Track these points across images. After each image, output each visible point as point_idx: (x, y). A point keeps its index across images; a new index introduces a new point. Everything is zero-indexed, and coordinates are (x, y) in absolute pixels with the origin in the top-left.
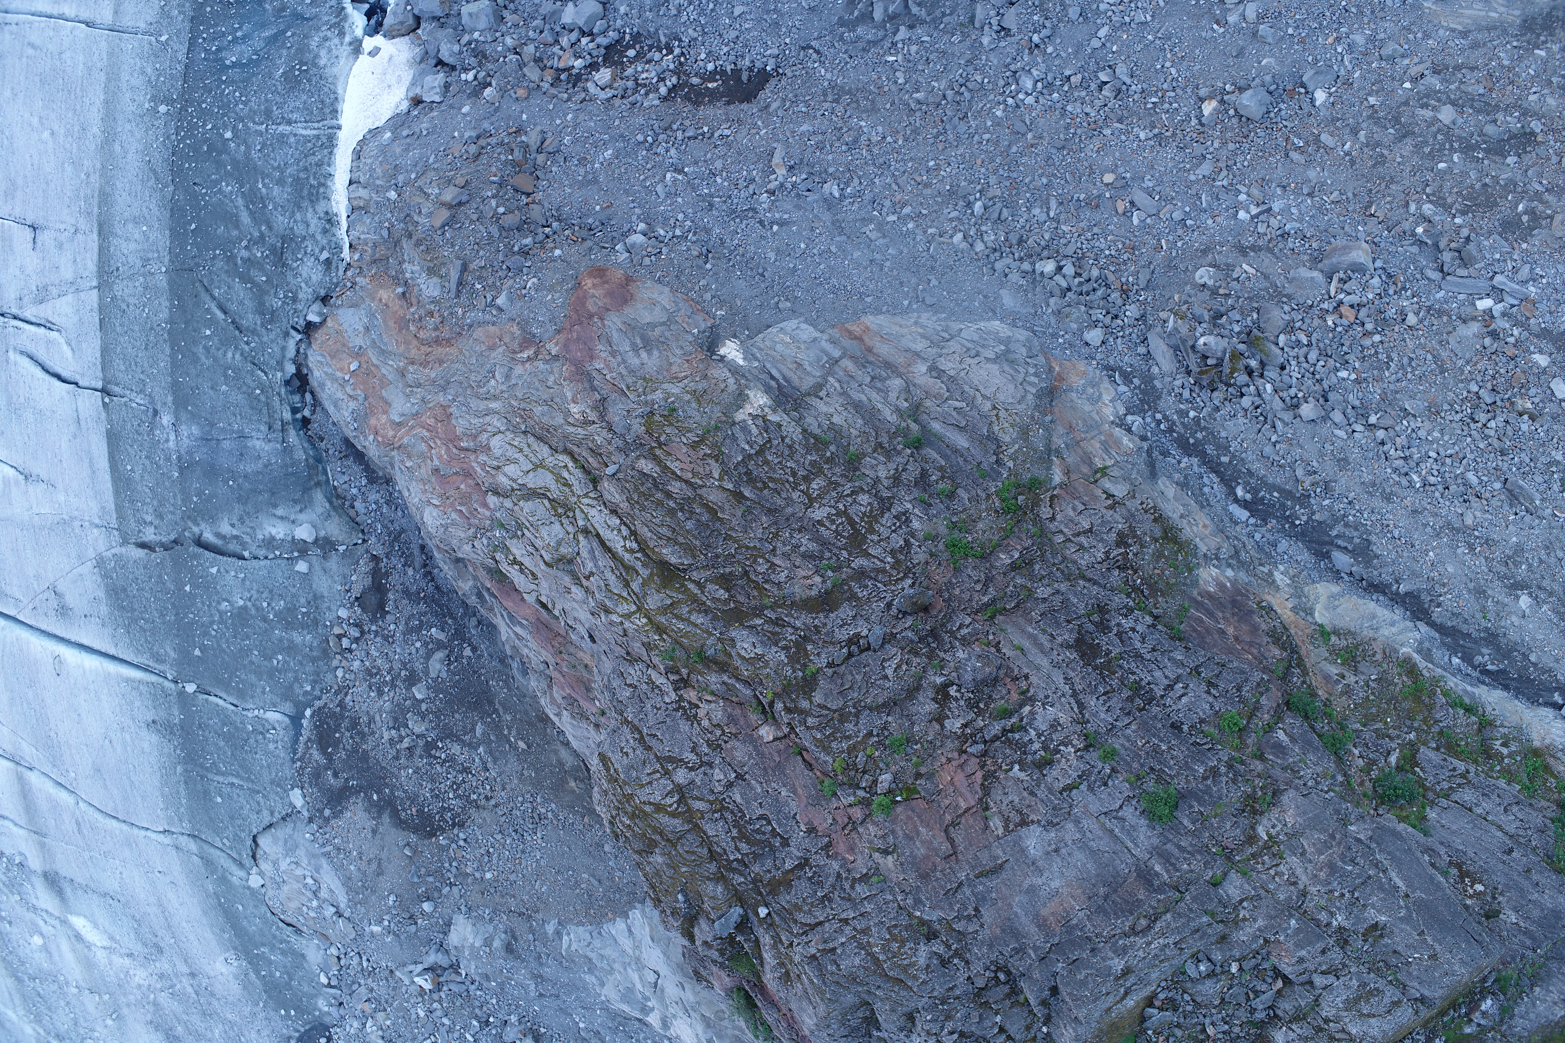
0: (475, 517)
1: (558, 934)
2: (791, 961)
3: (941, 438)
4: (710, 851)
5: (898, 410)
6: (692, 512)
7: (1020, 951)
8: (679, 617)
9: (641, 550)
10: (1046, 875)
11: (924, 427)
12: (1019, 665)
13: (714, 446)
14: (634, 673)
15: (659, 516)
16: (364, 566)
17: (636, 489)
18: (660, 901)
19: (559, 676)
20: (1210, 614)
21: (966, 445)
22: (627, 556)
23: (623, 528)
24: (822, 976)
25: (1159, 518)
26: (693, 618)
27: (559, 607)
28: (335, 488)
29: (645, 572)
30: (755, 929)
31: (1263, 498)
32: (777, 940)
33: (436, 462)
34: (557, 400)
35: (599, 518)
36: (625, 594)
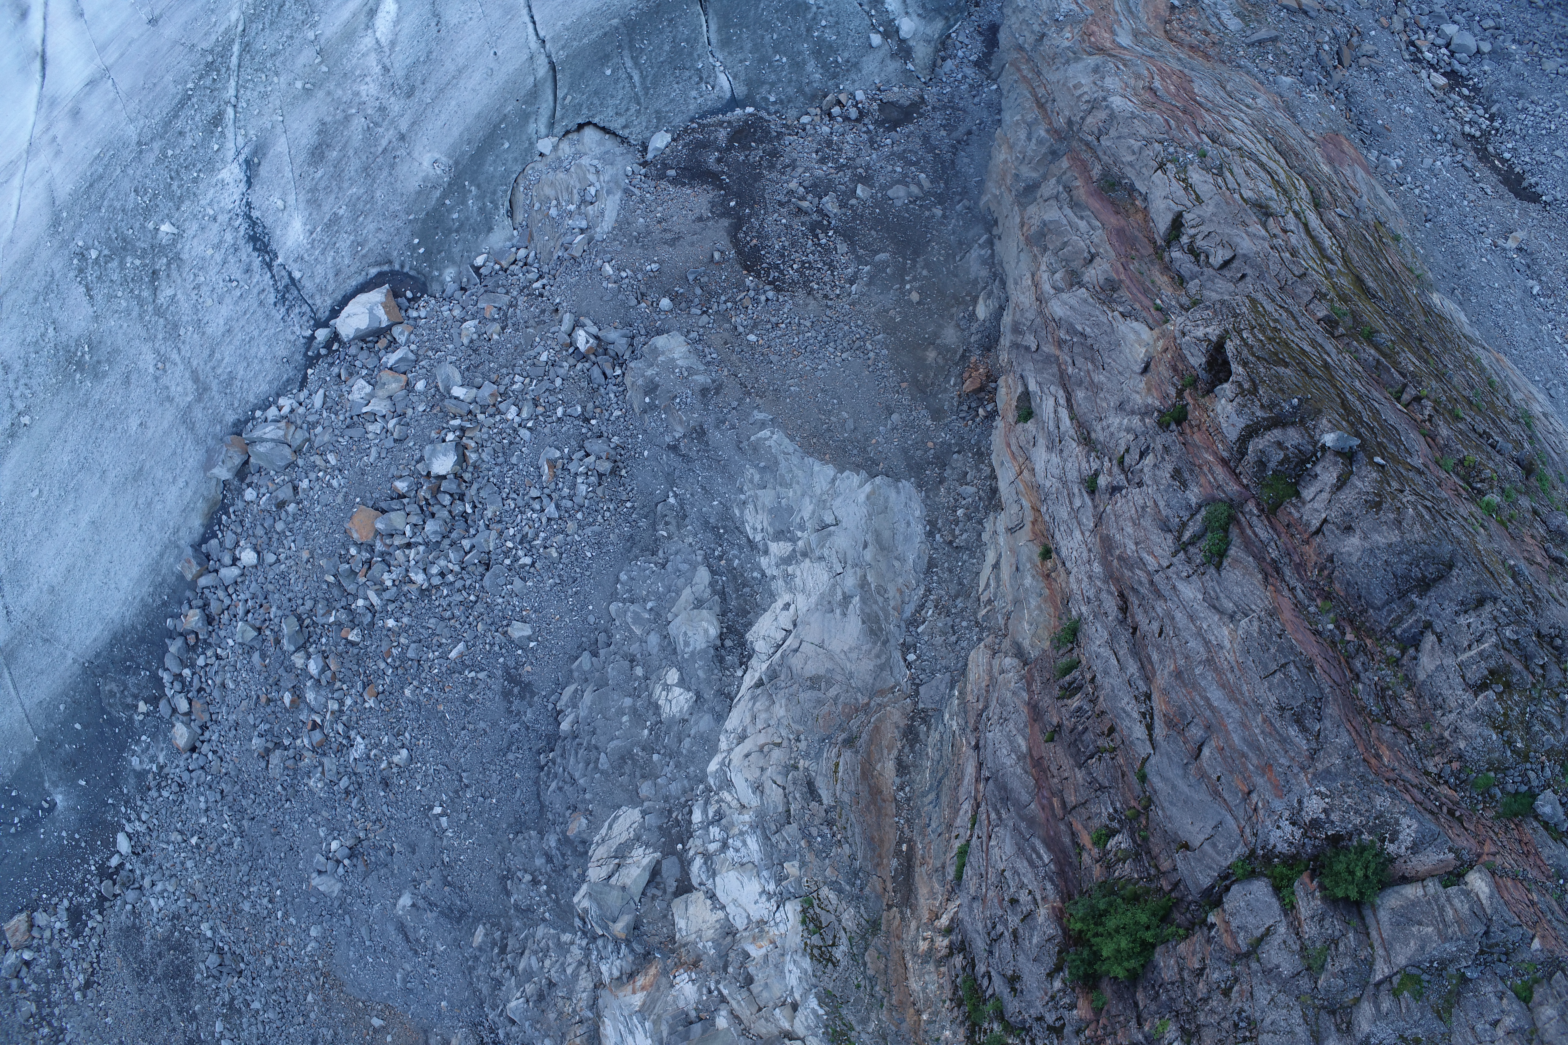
0: (1180, 132)
2: (1396, 498)
6: (1393, 283)
9: (1343, 260)
15: (1368, 260)
17: (1356, 236)
19: (1119, 266)
22: (1331, 251)
23: (1333, 239)
26: (1375, 315)
28: (949, 36)
29: (1342, 268)
30: (1359, 464)
32: (1385, 481)
33: (1158, 86)
35: (1314, 219)
36: (1317, 261)
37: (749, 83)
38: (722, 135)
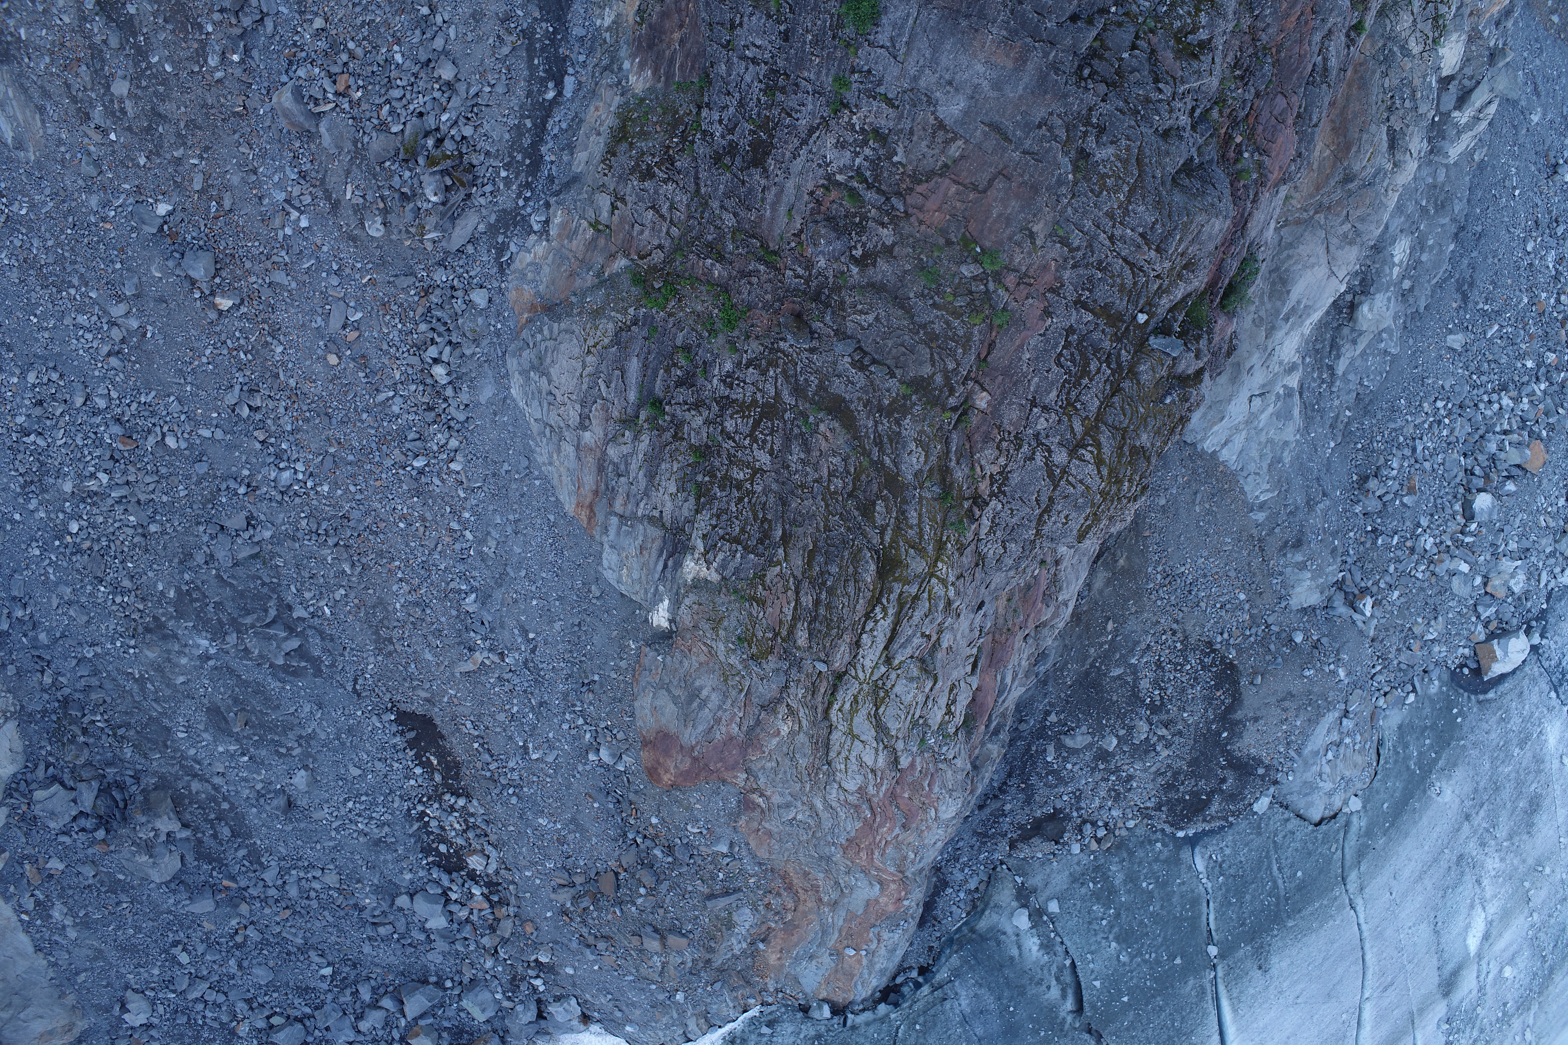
0: (928, 769)
1: (1262, 507)
2: (1172, 269)
3: (641, 386)
4: (1113, 395)
5: (636, 438)
6: (822, 573)
7: (1055, 67)
8: (921, 535)
9: (879, 601)
10: (976, 81)
11: (639, 406)
12: (805, 205)
13: (753, 585)
14: (991, 550)
15: (840, 602)
16: (1024, 852)
17: (827, 634)
18: (1182, 418)
19: (1030, 620)
20: (672, 61)
21: (635, 360)
22: (891, 611)
23: (867, 628)
24: (1170, 234)
25: (611, 152)
26: (915, 522)
27: (968, 651)
28: (968, 914)
29: (897, 587)
30: (1161, 317)
31: (545, 71)
32: (1161, 292)
33: (897, 831)
34: (785, 749)
35: (870, 656)
36: (926, 595)
37: (1178, 861)
38: (1215, 807)
